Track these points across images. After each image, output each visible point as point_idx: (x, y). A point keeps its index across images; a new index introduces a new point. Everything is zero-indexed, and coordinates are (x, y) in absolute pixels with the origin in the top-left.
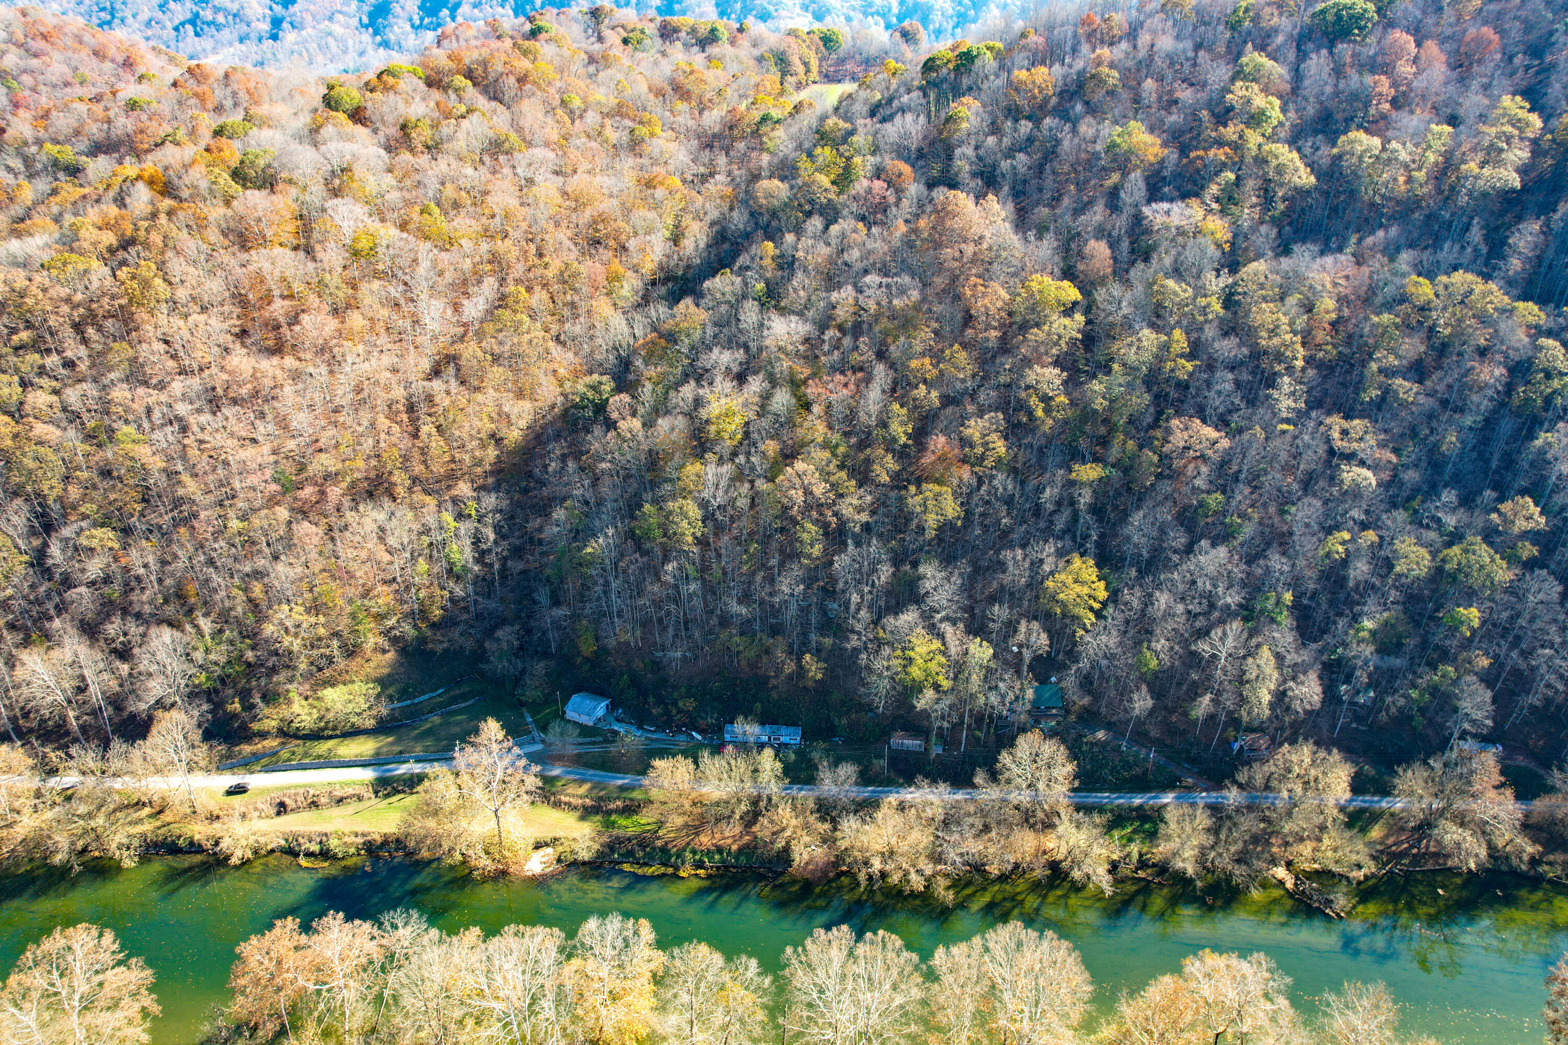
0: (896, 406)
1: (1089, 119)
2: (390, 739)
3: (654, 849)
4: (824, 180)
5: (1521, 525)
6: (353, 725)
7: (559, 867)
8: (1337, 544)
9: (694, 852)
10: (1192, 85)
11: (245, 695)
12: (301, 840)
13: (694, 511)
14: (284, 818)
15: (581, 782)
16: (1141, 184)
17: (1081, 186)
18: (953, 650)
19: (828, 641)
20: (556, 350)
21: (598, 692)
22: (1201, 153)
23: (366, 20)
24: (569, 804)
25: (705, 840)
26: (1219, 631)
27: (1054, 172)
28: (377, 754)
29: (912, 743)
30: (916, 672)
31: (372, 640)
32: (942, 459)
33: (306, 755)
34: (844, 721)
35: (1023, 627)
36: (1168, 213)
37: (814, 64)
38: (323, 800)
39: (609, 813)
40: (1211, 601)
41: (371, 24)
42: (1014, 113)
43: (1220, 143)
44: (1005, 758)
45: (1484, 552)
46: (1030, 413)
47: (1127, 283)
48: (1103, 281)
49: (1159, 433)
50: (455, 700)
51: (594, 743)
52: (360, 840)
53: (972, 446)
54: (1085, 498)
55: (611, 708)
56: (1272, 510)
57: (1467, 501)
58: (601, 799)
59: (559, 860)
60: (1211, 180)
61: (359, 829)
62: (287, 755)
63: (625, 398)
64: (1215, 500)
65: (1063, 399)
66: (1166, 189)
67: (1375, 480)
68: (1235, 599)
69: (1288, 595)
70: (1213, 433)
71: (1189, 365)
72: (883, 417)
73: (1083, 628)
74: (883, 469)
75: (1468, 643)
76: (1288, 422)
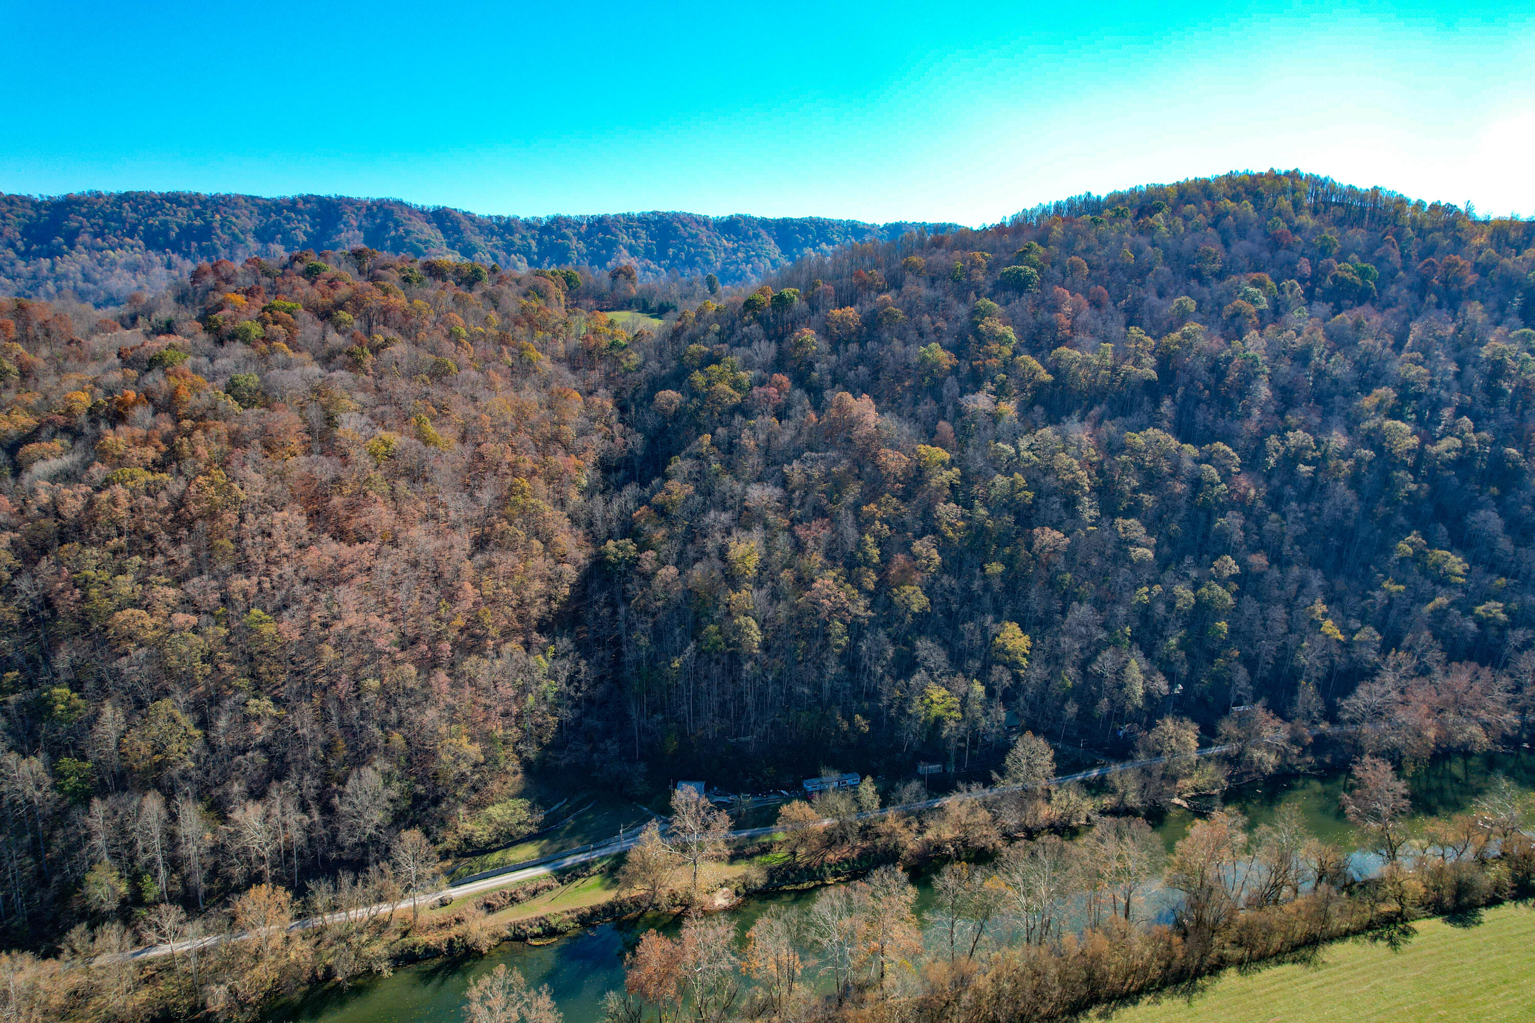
0: (868, 537)
1: (897, 342)
2: (545, 841)
3: (800, 870)
4: (728, 389)
5: (1226, 573)
6: (518, 833)
7: (740, 899)
8: (1143, 594)
9: (830, 866)
12: (522, 927)
13: (754, 624)
14: (496, 915)
16: (955, 383)
18: (959, 692)
19: (868, 704)
25: (832, 856)
26: (1101, 656)
28: (543, 853)
29: (935, 768)
30: (937, 710)
32: (903, 571)
33: (483, 866)
36: (971, 401)
38: (522, 895)
39: (750, 855)
40: (1089, 639)
43: (989, 355)
44: (1008, 760)
45: (1219, 590)
47: (973, 447)
50: (580, 805)
52: (573, 916)
53: (921, 559)
54: (997, 585)
55: (708, 788)
57: (1198, 564)
59: (737, 893)
60: (990, 379)
61: (568, 908)
62: (465, 870)
63: (650, 553)
64: (1066, 578)
65: (962, 523)
66: (967, 386)
67: (1151, 555)
68: (1103, 635)
69: (1128, 629)
70: (1058, 535)
71: (1030, 495)
72: (860, 545)
73: (1022, 667)
74: (870, 580)
75: (1226, 644)
76: (1092, 525)
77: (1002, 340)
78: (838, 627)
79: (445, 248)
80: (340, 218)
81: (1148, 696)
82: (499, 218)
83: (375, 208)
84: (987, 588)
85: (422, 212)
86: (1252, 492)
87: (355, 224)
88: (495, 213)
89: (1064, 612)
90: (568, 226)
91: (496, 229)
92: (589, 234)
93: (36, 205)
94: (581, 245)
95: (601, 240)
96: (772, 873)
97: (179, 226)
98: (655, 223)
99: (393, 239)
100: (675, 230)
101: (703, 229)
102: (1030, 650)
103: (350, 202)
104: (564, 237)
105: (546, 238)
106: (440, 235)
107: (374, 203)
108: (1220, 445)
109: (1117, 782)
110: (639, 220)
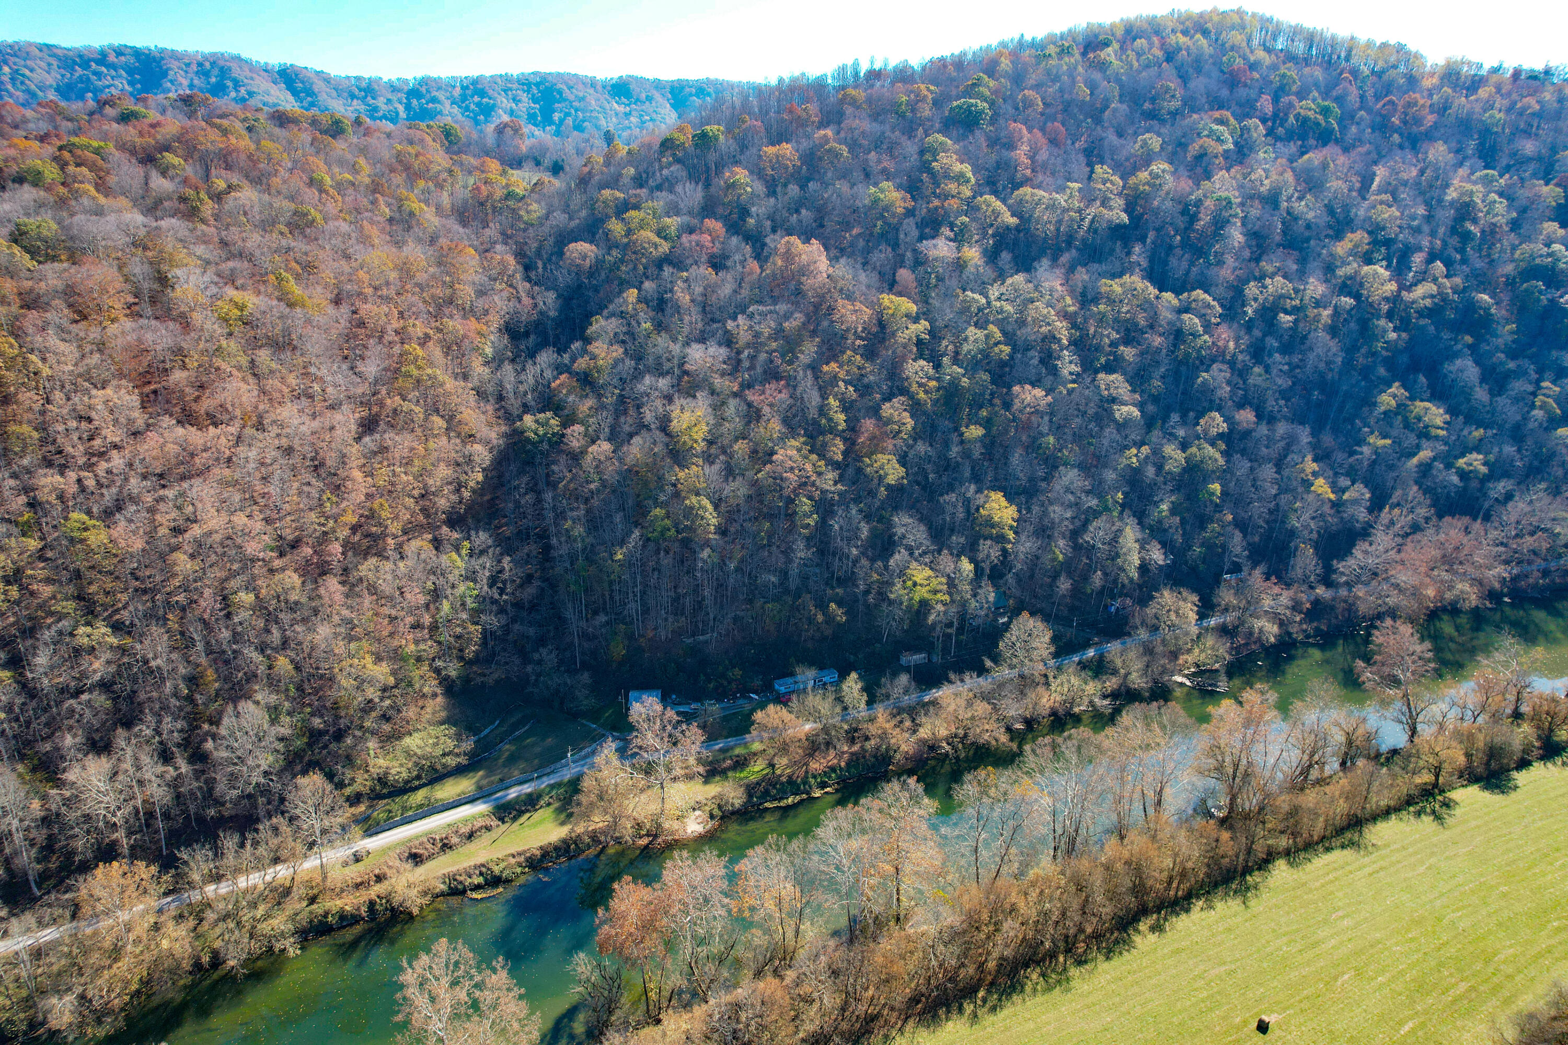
1: (842, 182)
2: (481, 773)
3: (782, 784)
5: (1214, 431)
6: (444, 766)
7: (716, 823)
8: (1132, 457)
9: (814, 777)
12: (459, 878)
14: (425, 866)
24: (686, 776)
25: (817, 765)
26: (1093, 526)
28: (480, 788)
29: (918, 658)
32: (872, 438)
33: (405, 809)
35: (981, 546)
36: (929, 247)
38: (455, 840)
39: (725, 771)
44: (1002, 646)
45: (1210, 450)
50: (515, 727)
52: (519, 859)
54: (977, 450)
57: (1184, 422)
58: (711, 763)
59: (712, 817)
61: (511, 851)
62: (382, 815)
63: (579, 428)
65: (934, 383)
66: (925, 231)
67: (1136, 413)
68: (1093, 502)
69: (1120, 495)
70: (1039, 393)
71: (1007, 349)
72: (823, 410)
73: (1009, 542)
74: (837, 449)
75: (1218, 508)
76: (1074, 382)
77: (960, 178)
78: (805, 505)
80: (165, 74)
81: (1144, 568)
82: (358, 79)
83: (208, 65)
84: (967, 455)
85: (265, 69)
86: (1231, 345)
88: (353, 73)
89: (1048, 478)
90: (439, 89)
91: (357, 92)
92: (464, 98)
94: (456, 110)
95: (478, 105)
96: (750, 789)
98: (537, 85)
100: (560, 92)
101: (592, 91)
102: (1017, 521)
104: (434, 100)
105: (415, 102)
106: (291, 98)
107: (206, 58)
108: (1199, 294)
109: (1118, 662)
110: (519, 81)
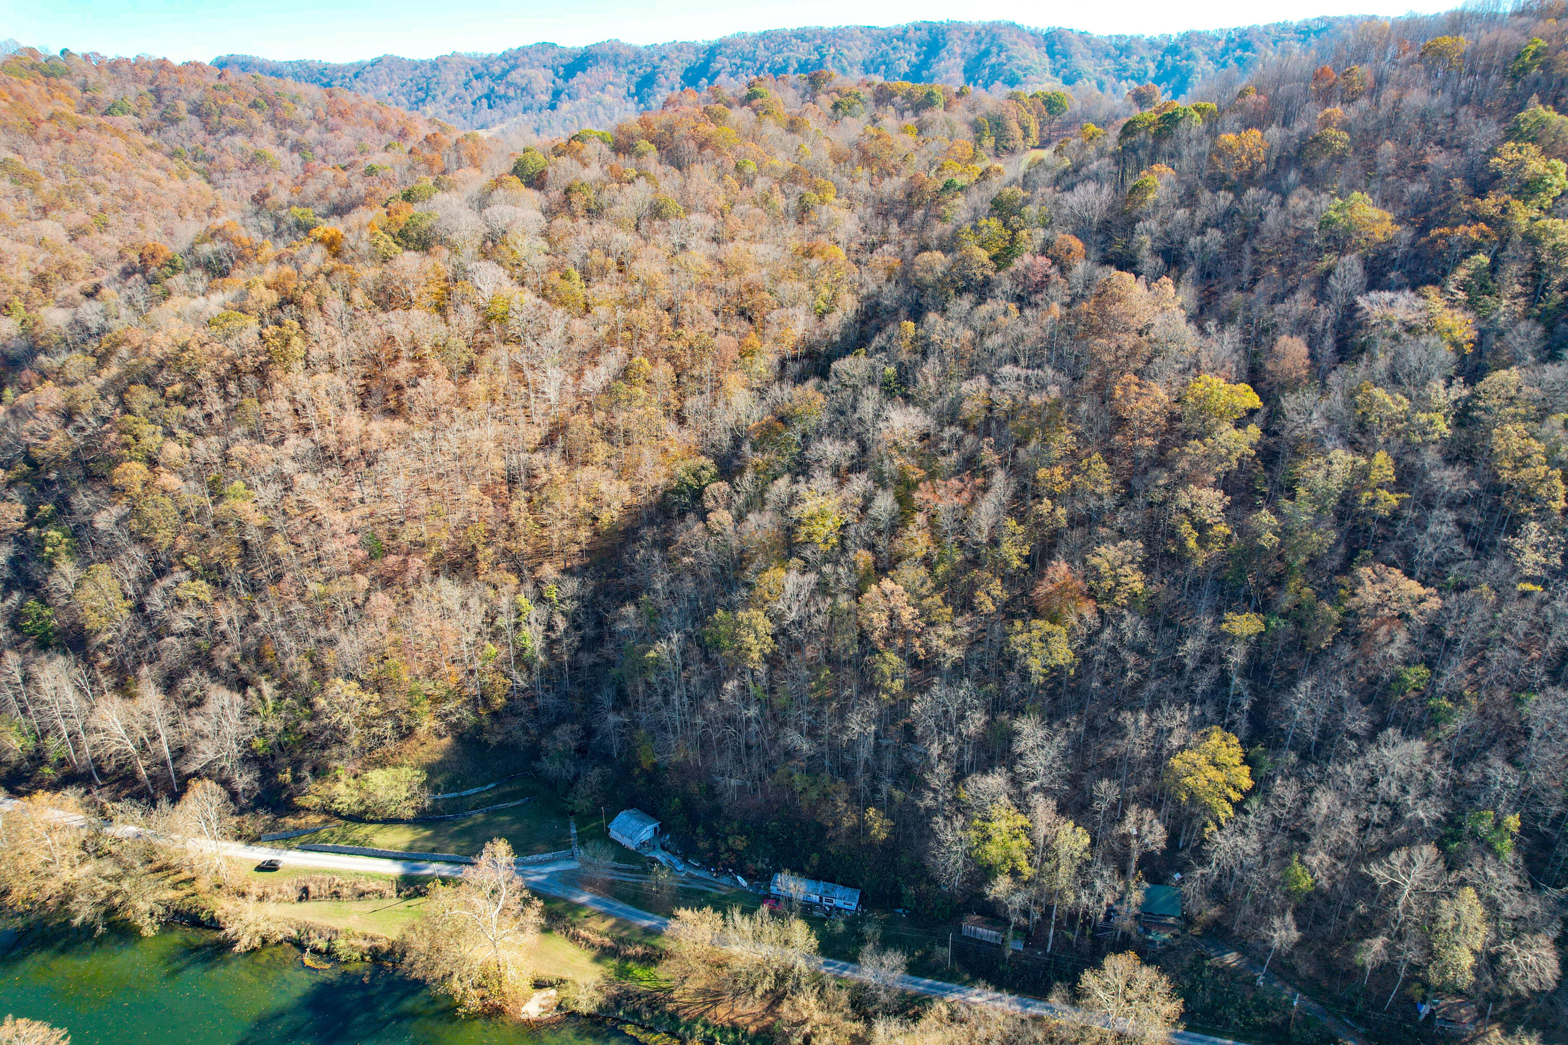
0: (1011, 523)
1: (1303, 190)
2: (428, 833)
3: (663, 1013)
4: (983, 255)
7: (557, 1016)
9: (706, 1026)
10: (1448, 148)
11: (297, 766)
12: (312, 934)
13: (764, 625)
14: (305, 905)
15: (606, 915)
16: (1358, 269)
17: (1287, 269)
18: (1042, 831)
19: (898, 794)
20: (670, 427)
21: (650, 811)
22: (1445, 230)
23: (633, 90)
24: (586, 940)
25: (722, 1013)
26: (1403, 854)
27: (1255, 251)
28: (410, 848)
29: (986, 933)
30: (993, 852)
31: (427, 723)
32: (1062, 589)
33: (343, 837)
34: (911, 891)
35: (1132, 815)
36: (1391, 303)
37: (1034, 128)
38: (346, 891)
39: (627, 958)
40: (1396, 811)
41: (638, 93)
42: (1217, 183)
43: (1474, 218)
44: (1088, 979)
46: (1182, 544)
47: (1324, 389)
48: (1293, 386)
49: (1346, 580)
50: (503, 798)
51: (632, 871)
52: (366, 944)
53: (1099, 578)
54: (1237, 657)
55: (658, 833)
56: (1502, 694)
58: (621, 940)
59: (559, 1007)
60: (1457, 263)
61: (370, 931)
62: (327, 835)
63: (724, 486)
64: (1416, 675)
65: (1223, 529)
66: (1392, 275)
68: (1430, 813)
70: (1418, 589)
72: (998, 533)
74: (991, 595)
78: (893, 662)
79: (1048, 75)
80: (945, 45)
81: (1492, 971)
82: (1119, 37)
83: (983, 33)
84: (1211, 656)
85: (1033, 34)
87: (958, 50)
88: (1115, 32)
89: (1364, 740)
90: (1200, 43)
91: (1113, 51)
92: (1225, 52)
93: (697, 50)
94: (1210, 67)
97: (799, 62)
98: (1317, 33)
99: (993, 66)
103: (959, 26)
104: (1190, 57)
105: (1169, 59)
106: (1046, 60)
107: (984, 27)
110: (1298, 31)
